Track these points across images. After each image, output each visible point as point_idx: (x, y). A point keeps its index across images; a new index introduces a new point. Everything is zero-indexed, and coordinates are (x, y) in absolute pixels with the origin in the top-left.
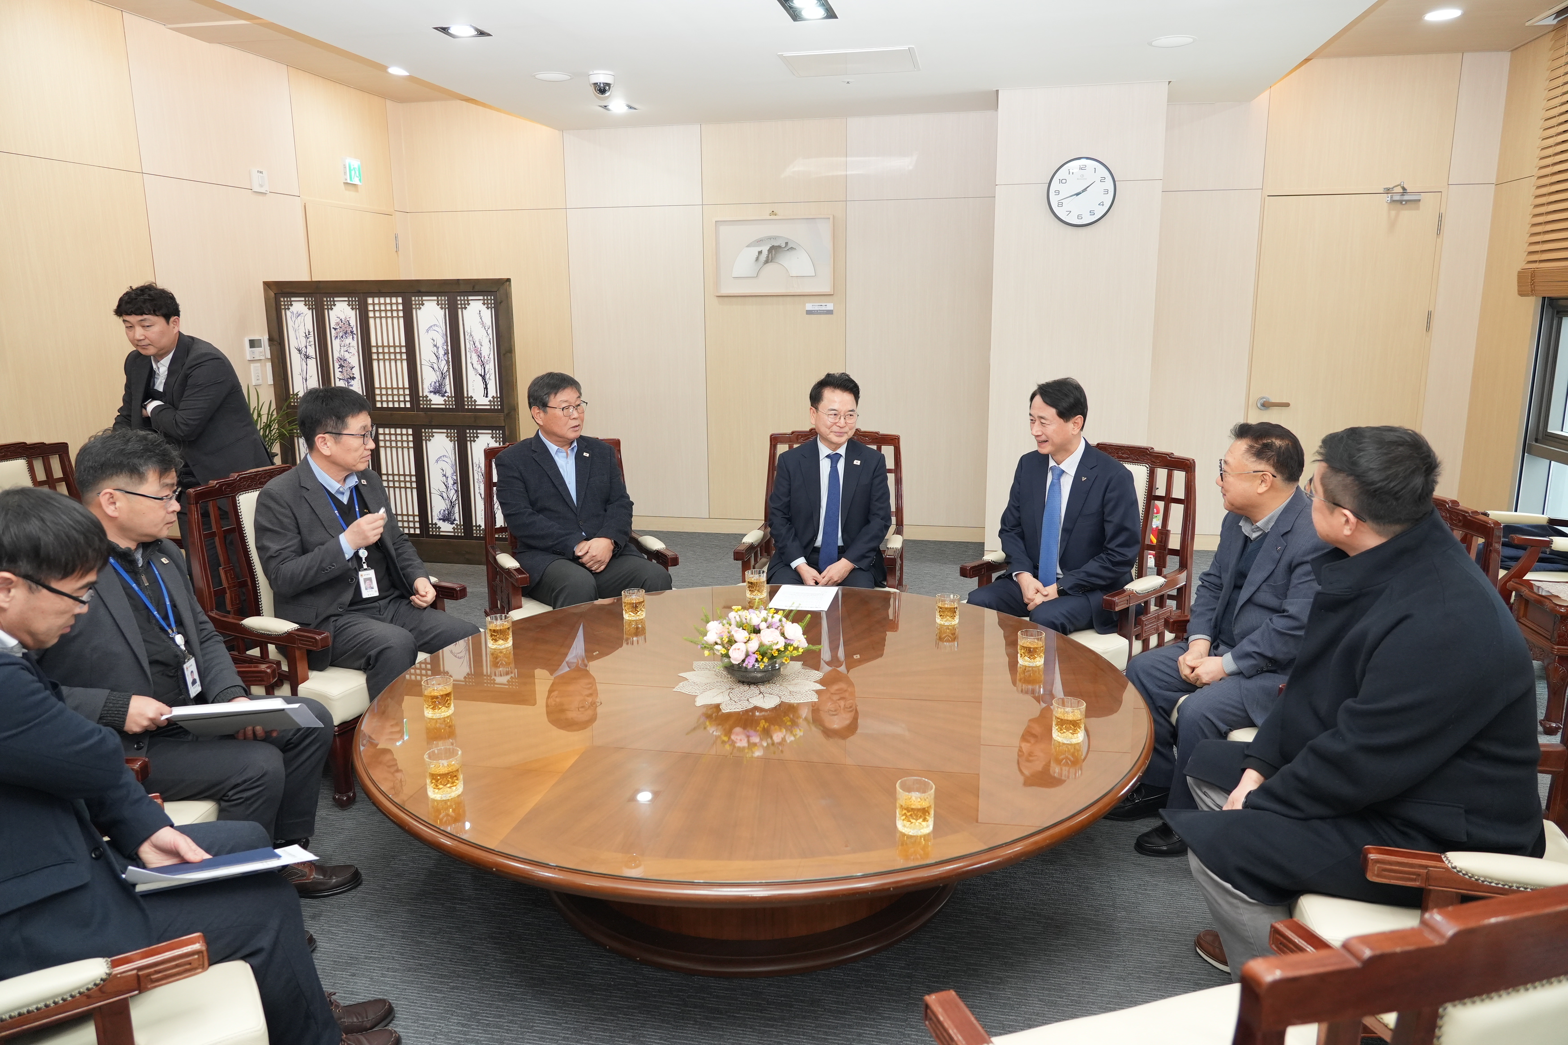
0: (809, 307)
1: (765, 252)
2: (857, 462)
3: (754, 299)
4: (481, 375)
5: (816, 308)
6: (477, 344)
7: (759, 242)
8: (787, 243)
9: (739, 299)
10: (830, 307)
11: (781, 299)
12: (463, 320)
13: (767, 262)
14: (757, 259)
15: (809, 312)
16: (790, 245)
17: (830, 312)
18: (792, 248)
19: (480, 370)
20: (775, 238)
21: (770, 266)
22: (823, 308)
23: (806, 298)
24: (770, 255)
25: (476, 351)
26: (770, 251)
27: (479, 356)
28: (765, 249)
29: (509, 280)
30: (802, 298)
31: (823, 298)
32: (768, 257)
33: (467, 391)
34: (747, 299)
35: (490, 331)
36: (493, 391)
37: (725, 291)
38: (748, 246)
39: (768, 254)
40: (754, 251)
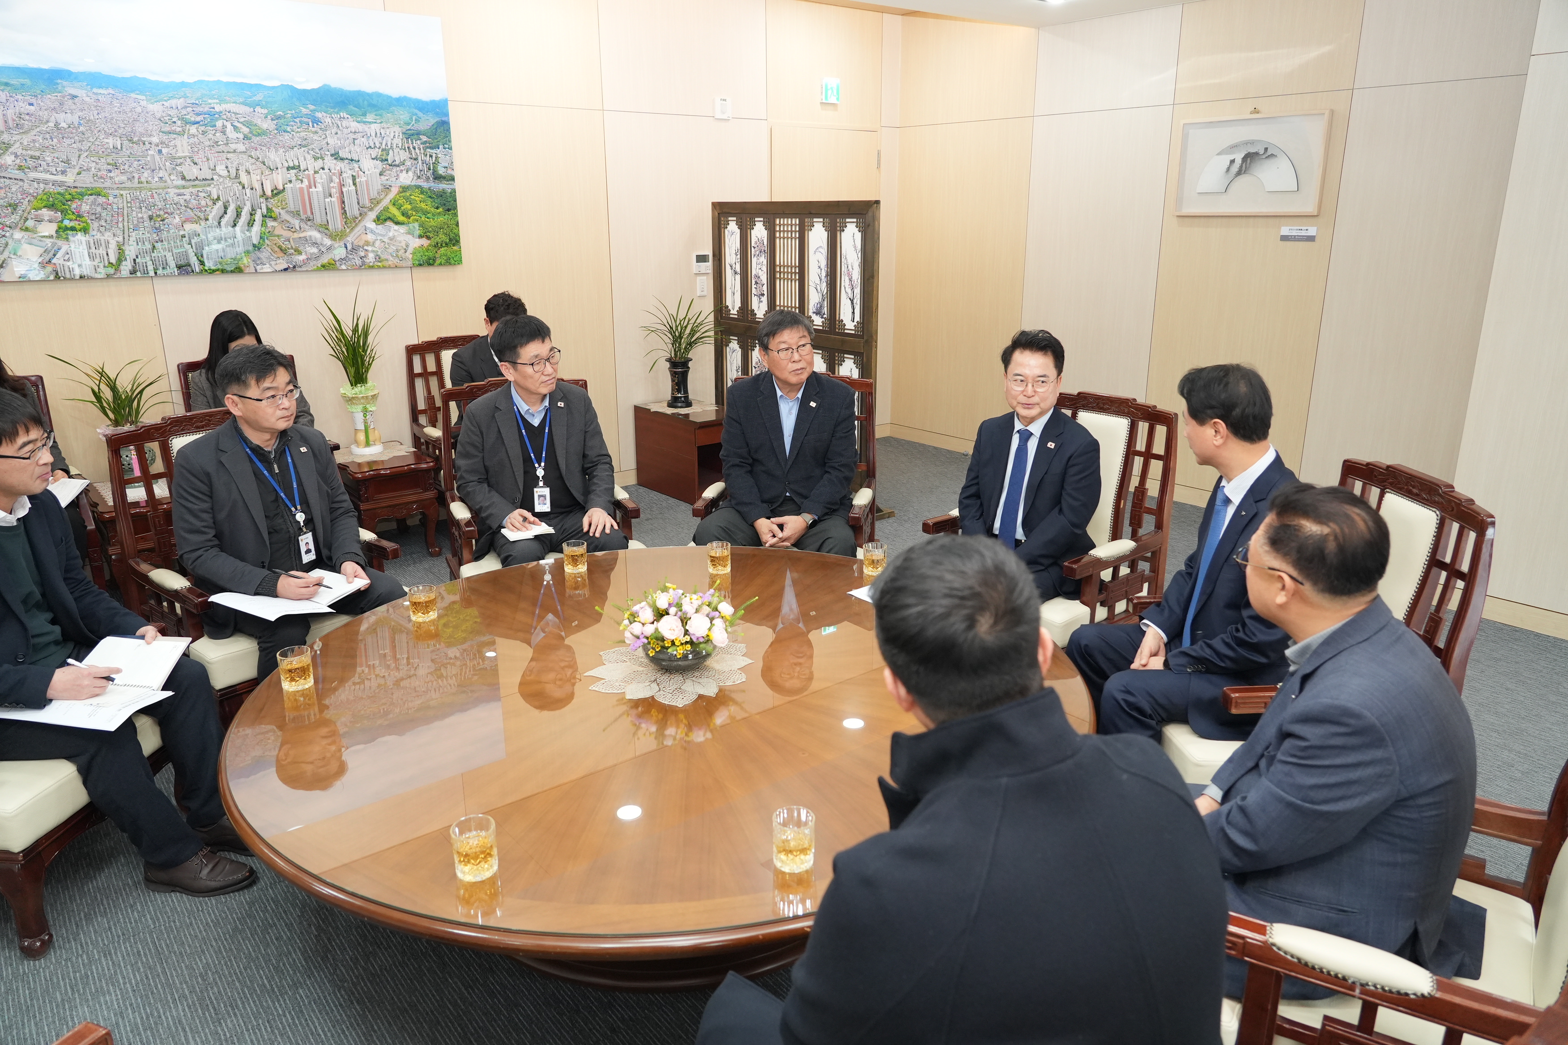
0: (1285, 231)
1: (1239, 161)
2: (1051, 445)
3: (1220, 220)
4: (850, 299)
5: (1294, 233)
6: (850, 267)
7: (1234, 147)
8: (1266, 149)
9: (1203, 220)
10: (1312, 231)
11: (1251, 220)
12: (841, 243)
13: (1239, 173)
14: (1228, 170)
15: (1284, 238)
16: (1269, 152)
17: (1311, 239)
18: (1272, 155)
19: (851, 296)
20: (1252, 143)
21: (1244, 179)
22: (1303, 233)
23: (1283, 220)
24: (1244, 165)
25: (848, 274)
26: (1245, 159)
27: (850, 280)
28: (1239, 157)
29: (877, 202)
30: (1277, 220)
31: (1304, 220)
32: (1241, 167)
33: (839, 314)
34: (1211, 220)
35: (860, 254)
36: (857, 318)
37: (1186, 211)
38: (1218, 154)
39: (1242, 164)
40: (1226, 160)
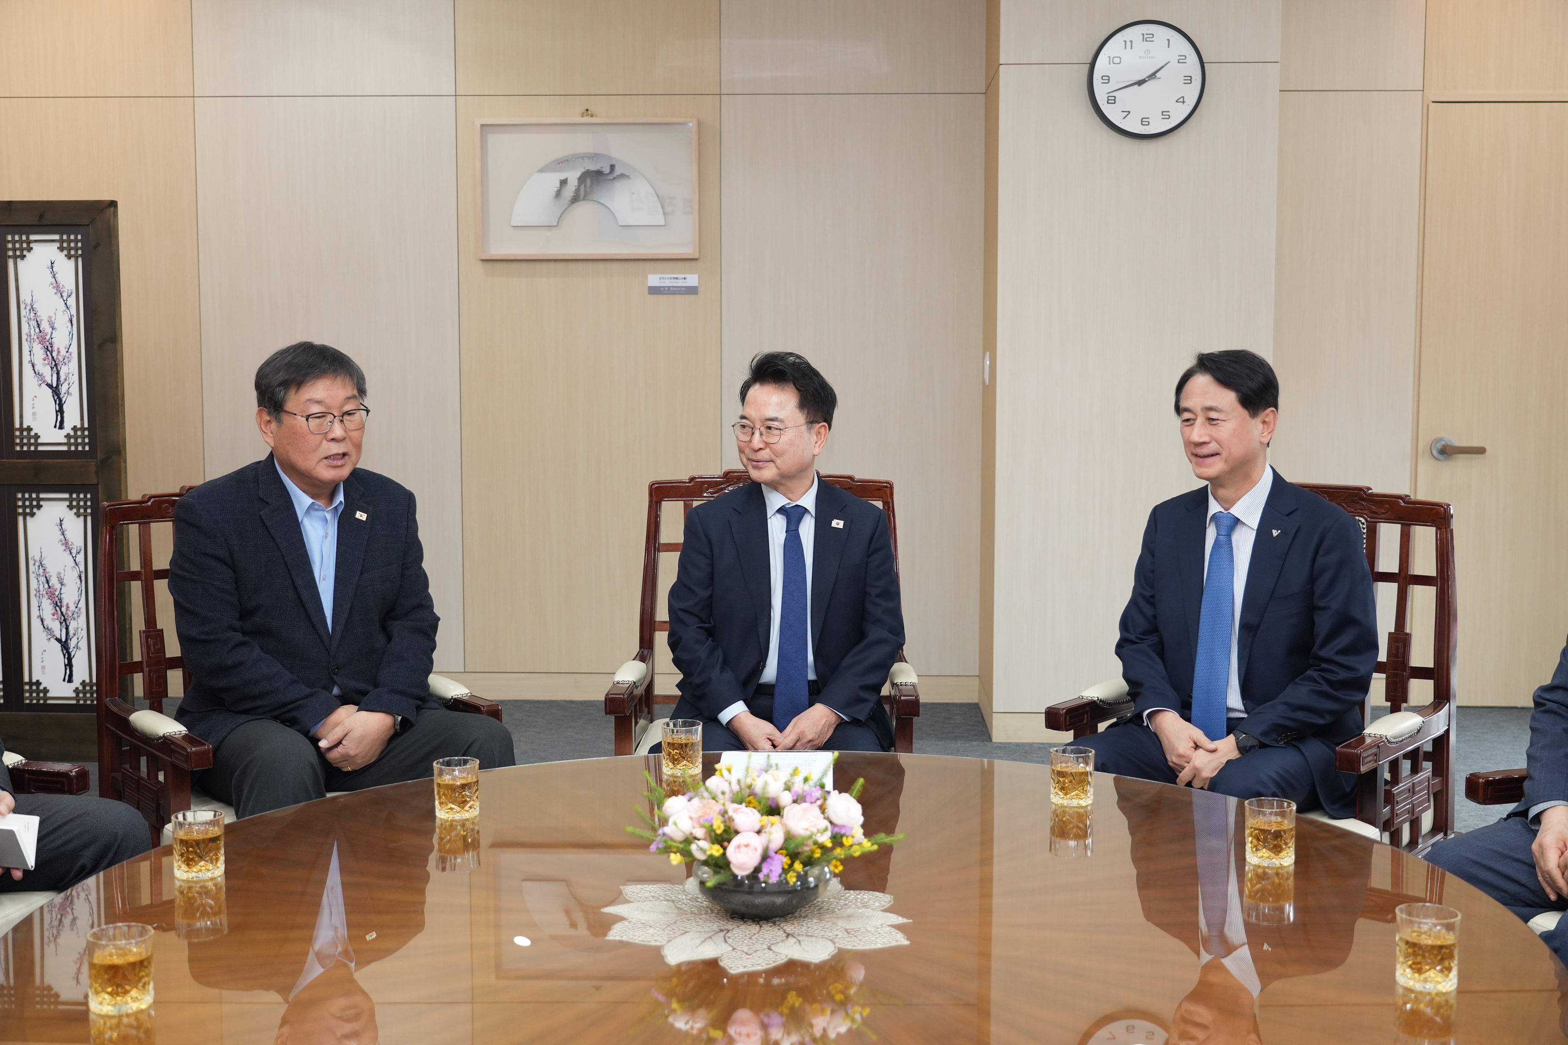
0: (654, 280)
1: (573, 182)
2: (838, 524)
3: (552, 265)
4: (50, 386)
5: (667, 283)
6: (45, 326)
7: (563, 163)
8: (612, 167)
9: (524, 265)
10: (692, 280)
11: (601, 266)
12: (17, 280)
13: (575, 199)
14: (558, 194)
15: (654, 291)
16: (618, 171)
17: (692, 291)
18: (622, 176)
19: (49, 376)
20: (594, 157)
21: (583, 209)
22: (680, 283)
23: (648, 265)
24: (582, 188)
25: (42, 339)
26: (582, 179)
27: (48, 349)
28: (573, 177)
29: (113, 204)
30: (640, 265)
31: (679, 265)
32: (578, 190)
33: (21, 417)
34: (539, 266)
35: (72, 301)
36: (73, 417)
37: (497, 251)
38: (541, 171)
39: (579, 186)
40: (554, 180)
